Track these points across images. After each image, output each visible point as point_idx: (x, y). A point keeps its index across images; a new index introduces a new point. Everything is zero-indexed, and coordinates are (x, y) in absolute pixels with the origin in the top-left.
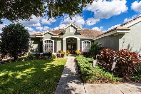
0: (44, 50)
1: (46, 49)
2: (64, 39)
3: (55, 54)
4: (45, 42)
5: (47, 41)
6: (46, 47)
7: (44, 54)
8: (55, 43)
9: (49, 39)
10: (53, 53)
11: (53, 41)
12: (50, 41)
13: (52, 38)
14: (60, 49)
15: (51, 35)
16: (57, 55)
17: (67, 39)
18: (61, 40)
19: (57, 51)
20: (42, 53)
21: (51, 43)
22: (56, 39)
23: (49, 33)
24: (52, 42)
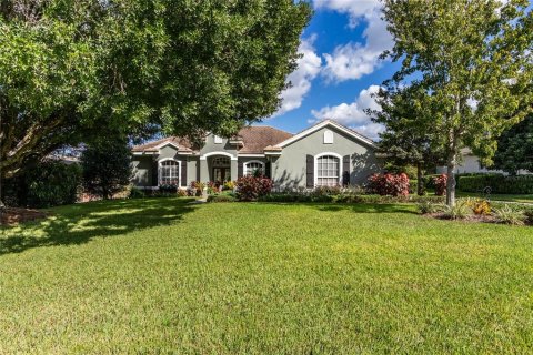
0: (161, 182)
1: (164, 179)
2: (203, 158)
3: (185, 188)
4: (163, 163)
5: (168, 162)
6: (164, 175)
7: (161, 189)
8: (184, 167)
9: (172, 159)
10: (180, 187)
11: (180, 162)
12: (173, 163)
13: (178, 157)
14: (194, 179)
15: (177, 149)
16: (189, 191)
17: (209, 158)
18: (197, 159)
19: (189, 182)
20: (157, 188)
21: (175, 167)
22: (185, 159)
23: (170, 145)
24: (177, 164)
